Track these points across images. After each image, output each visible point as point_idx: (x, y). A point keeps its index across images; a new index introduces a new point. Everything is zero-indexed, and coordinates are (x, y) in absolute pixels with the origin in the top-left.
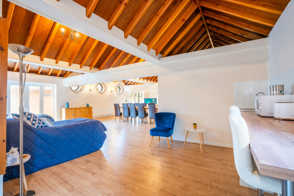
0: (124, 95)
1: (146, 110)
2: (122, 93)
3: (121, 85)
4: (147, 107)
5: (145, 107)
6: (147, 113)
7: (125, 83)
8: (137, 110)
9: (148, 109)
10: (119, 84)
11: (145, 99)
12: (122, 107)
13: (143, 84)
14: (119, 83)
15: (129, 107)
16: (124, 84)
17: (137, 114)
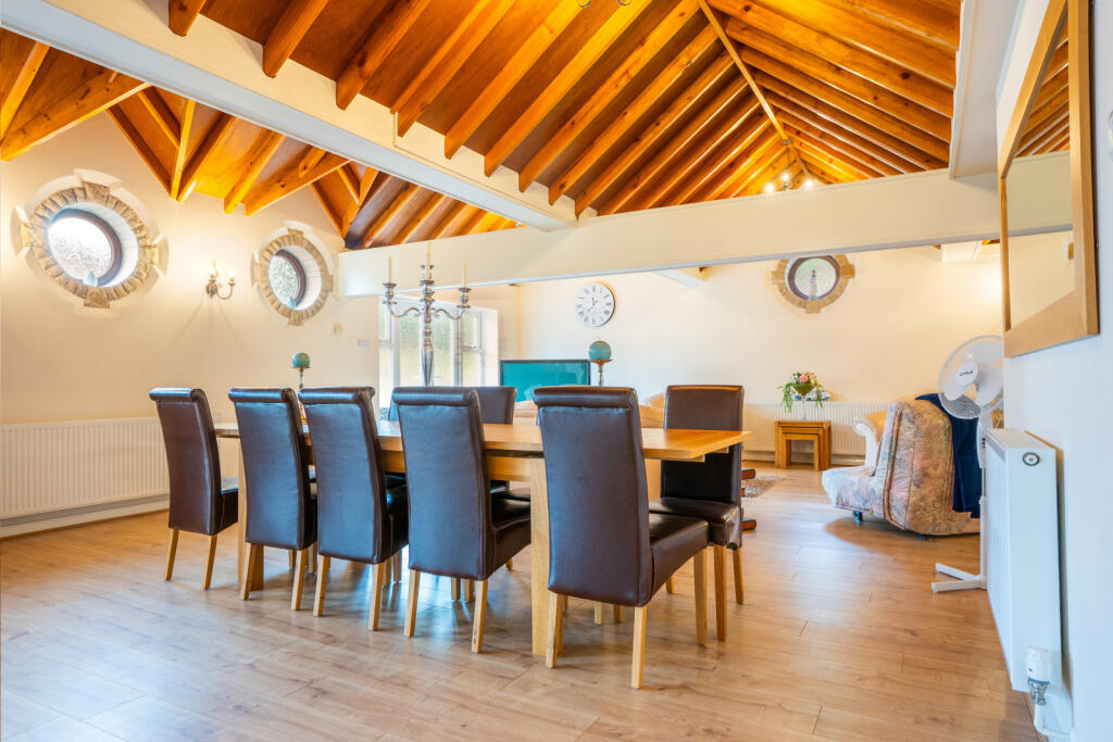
0: (337, 329)
1: (503, 467)
2: (317, 307)
3: (311, 249)
4: (525, 429)
5: (492, 434)
6: (526, 511)
7: (346, 228)
8: (398, 466)
9: (541, 461)
10: (295, 236)
11: (503, 363)
12: (234, 426)
13: (512, 225)
14: (296, 225)
15: (306, 429)
16: (343, 243)
17: (393, 528)
